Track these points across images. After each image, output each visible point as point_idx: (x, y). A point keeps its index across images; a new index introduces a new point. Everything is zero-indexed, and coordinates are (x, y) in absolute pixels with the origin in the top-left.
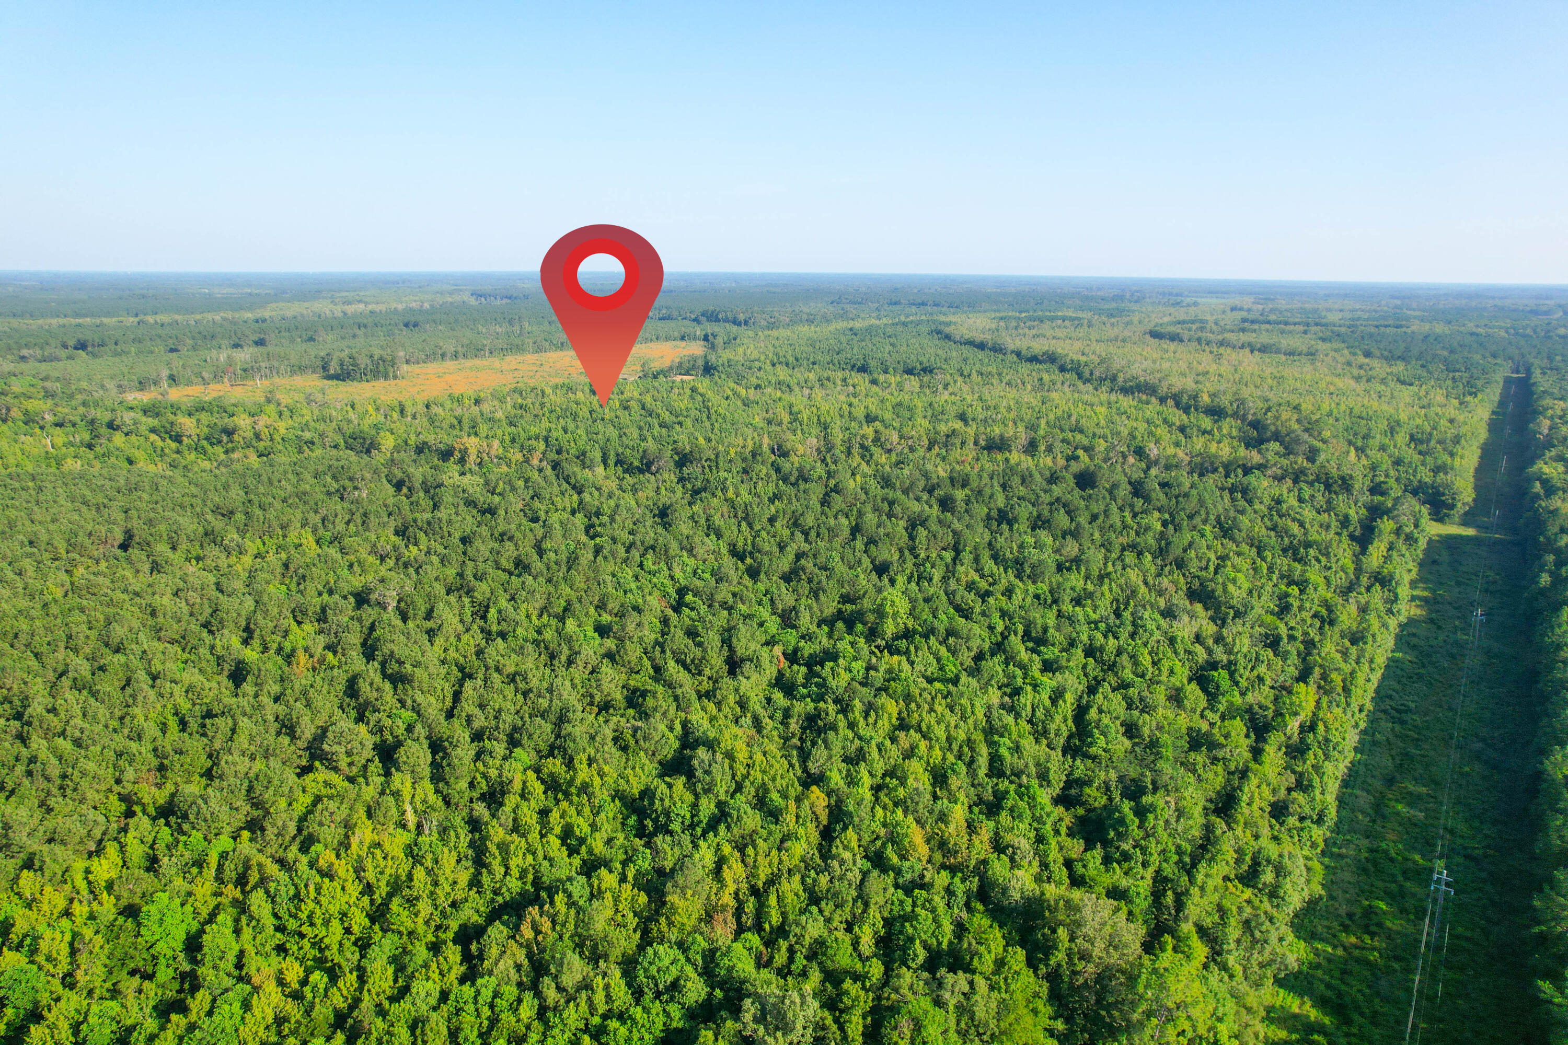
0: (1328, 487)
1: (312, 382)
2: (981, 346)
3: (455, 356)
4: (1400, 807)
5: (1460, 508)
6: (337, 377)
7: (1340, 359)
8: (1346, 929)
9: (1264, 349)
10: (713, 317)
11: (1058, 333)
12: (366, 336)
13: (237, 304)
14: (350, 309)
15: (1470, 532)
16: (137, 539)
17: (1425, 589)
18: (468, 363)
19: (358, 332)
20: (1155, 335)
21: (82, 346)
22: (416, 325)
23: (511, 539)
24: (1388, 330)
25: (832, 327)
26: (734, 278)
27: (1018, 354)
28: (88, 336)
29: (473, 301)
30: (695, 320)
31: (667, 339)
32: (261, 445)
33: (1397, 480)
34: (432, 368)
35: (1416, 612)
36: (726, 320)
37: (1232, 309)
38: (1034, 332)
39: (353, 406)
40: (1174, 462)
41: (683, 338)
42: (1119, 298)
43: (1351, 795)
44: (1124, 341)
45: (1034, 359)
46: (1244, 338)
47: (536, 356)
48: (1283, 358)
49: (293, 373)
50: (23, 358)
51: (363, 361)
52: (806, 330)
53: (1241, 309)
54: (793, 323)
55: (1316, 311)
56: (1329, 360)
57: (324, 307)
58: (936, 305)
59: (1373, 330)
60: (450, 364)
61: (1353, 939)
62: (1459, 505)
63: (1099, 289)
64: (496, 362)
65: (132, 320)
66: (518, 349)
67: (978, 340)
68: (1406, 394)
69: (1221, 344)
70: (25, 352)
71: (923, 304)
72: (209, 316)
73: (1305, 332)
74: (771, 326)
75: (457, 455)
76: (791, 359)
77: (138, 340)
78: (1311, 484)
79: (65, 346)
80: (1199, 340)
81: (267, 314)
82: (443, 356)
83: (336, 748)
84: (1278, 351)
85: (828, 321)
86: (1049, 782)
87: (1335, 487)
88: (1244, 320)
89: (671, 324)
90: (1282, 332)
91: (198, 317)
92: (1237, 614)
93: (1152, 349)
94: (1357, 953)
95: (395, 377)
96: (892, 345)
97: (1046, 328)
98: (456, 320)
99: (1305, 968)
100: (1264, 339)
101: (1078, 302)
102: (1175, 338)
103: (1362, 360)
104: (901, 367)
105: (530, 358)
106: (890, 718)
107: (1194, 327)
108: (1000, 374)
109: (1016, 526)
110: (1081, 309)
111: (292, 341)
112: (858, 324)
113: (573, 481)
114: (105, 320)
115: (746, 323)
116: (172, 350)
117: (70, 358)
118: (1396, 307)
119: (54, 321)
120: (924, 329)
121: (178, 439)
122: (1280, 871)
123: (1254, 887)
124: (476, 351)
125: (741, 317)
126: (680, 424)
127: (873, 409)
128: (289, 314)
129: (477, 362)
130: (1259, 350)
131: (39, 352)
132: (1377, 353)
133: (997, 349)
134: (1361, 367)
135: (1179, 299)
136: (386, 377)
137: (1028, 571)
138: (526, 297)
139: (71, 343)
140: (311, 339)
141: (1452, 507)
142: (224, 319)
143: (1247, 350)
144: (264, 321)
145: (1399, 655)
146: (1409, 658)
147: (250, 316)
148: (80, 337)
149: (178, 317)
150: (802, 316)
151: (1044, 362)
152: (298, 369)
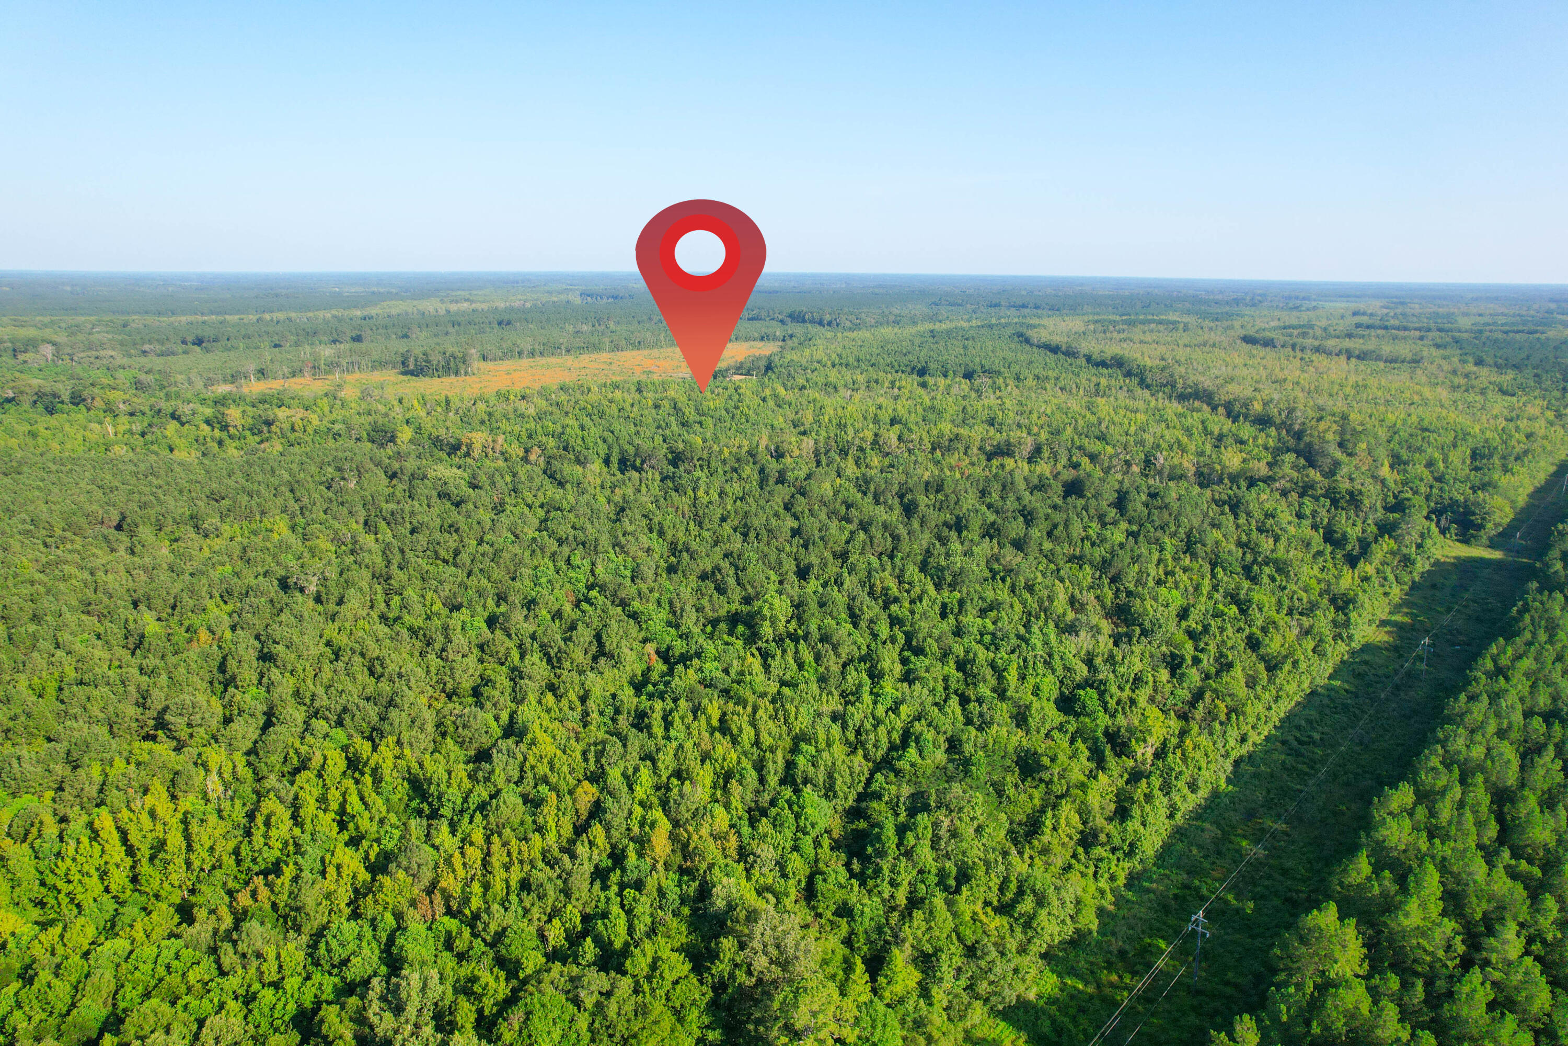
0: (1335, 502)
1: (390, 377)
2: (1055, 350)
3: (532, 354)
4: (1244, 843)
5: (1490, 529)
6: (412, 373)
7: (1446, 367)
8: (1110, 966)
9: (1362, 356)
10: (797, 318)
11: (1148, 337)
12: (458, 333)
13: (354, 302)
14: (454, 307)
15: (1497, 555)
16: (129, 520)
17: (1406, 614)
18: (542, 361)
19: (451, 330)
20: (1248, 340)
21: (199, 342)
22: (509, 323)
23: (457, 531)
24: (1518, 336)
25: (913, 330)
26: (847, 279)
27: (1089, 359)
28: (208, 332)
29: (578, 301)
30: (782, 322)
31: (747, 339)
32: (292, 437)
33: (1428, 498)
34: (507, 365)
35: (1381, 637)
36: (812, 321)
37: (1355, 314)
38: (1122, 336)
39: (400, 401)
40: (1179, 472)
41: (762, 339)
42: (1237, 301)
43: (1197, 828)
44: (1214, 345)
45: (1103, 364)
46: (1347, 343)
47: (611, 355)
48: (1381, 365)
49: (374, 368)
50: (144, 353)
51: (436, 359)
52: (887, 332)
53: (1364, 314)
54: (879, 324)
55: (1449, 315)
56: (1433, 368)
57: (431, 306)
58: (1037, 307)
59: (1500, 336)
60: (525, 362)
61: (1114, 977)
62: (1489, 525)
63: (1221, 292)
64: (569, 360)
65: (253, 318)
66: (594, 347)
67: (1054, 344)
68: (1499, 405)
69: (1317, 350)
70: (147, 347)
71: (1024, 306)
72: (320, 314)
73: (1421, 338)
74: (856, 327)
75: (464, 448)
76: (851, 360)
77: (247, 337)
78: (1316, 499)
79: (184, 342)
80: (1293, 347)
81: (373, 311)
82: (520, 354)
83: (179, 720)
84: (1378, 358)
85: (915, 323)
86: (835, 793)
87: (1343, 503)
88: (1358, 326)
89: (757, 324)
90: (1395, 338)
91: (310, 314)
92: (1144, 633)
93: (1239, 356)
94: (1108, 991)
95: (466, 374)
96: (965, 347)
97: (1137, 333)
98: (548, 320)
99: (1041, 1003)
100: (1371, 345)
101: (1187, 305)
102: (1268, 343)
103: (1470, 367)
104: (962, 370)
105: (605, 356)
106: (709, 719)
107: (1296, 332)
108: (1057, 379)
109: (965, 533)
110: (1188, 313)
111: (388, 337)
112: (939, 327)
113: (558, 476)
114: (228, 317)
115: (829, 324)
116: (276, 346)
117: (185, 352)
118: (1549, 312)
119: (183, 319)
120: (1009, 331)
121: (225, 428)
122: (1041, 901)
123: (1011, 916)
124: (554, 349)
125: (827, 318)
126: (700, 423)
127: (902, 412)
128: (394, 312)
129: (553, 360)
130: (1358, 357)
131: (158, 348)
132: (1490, 360)
133: (1070, 353)
134: (1466, 376)
135: (1298, 303)
136: (457, 373)
137: (949, 579)
138: (631, 297)
139: (190, 339)
140: (406, 336)
141: (1480, 527)
142: (334, 317)
143: (1343, 358)
144: (371, 318)
145: (1337, 683)
146: (1346, 686)
147: (359, 313)
148: (199, 332)
149: (293, 315)
150: (892, 318)
151: (1111, 366)
152: (377, 365)
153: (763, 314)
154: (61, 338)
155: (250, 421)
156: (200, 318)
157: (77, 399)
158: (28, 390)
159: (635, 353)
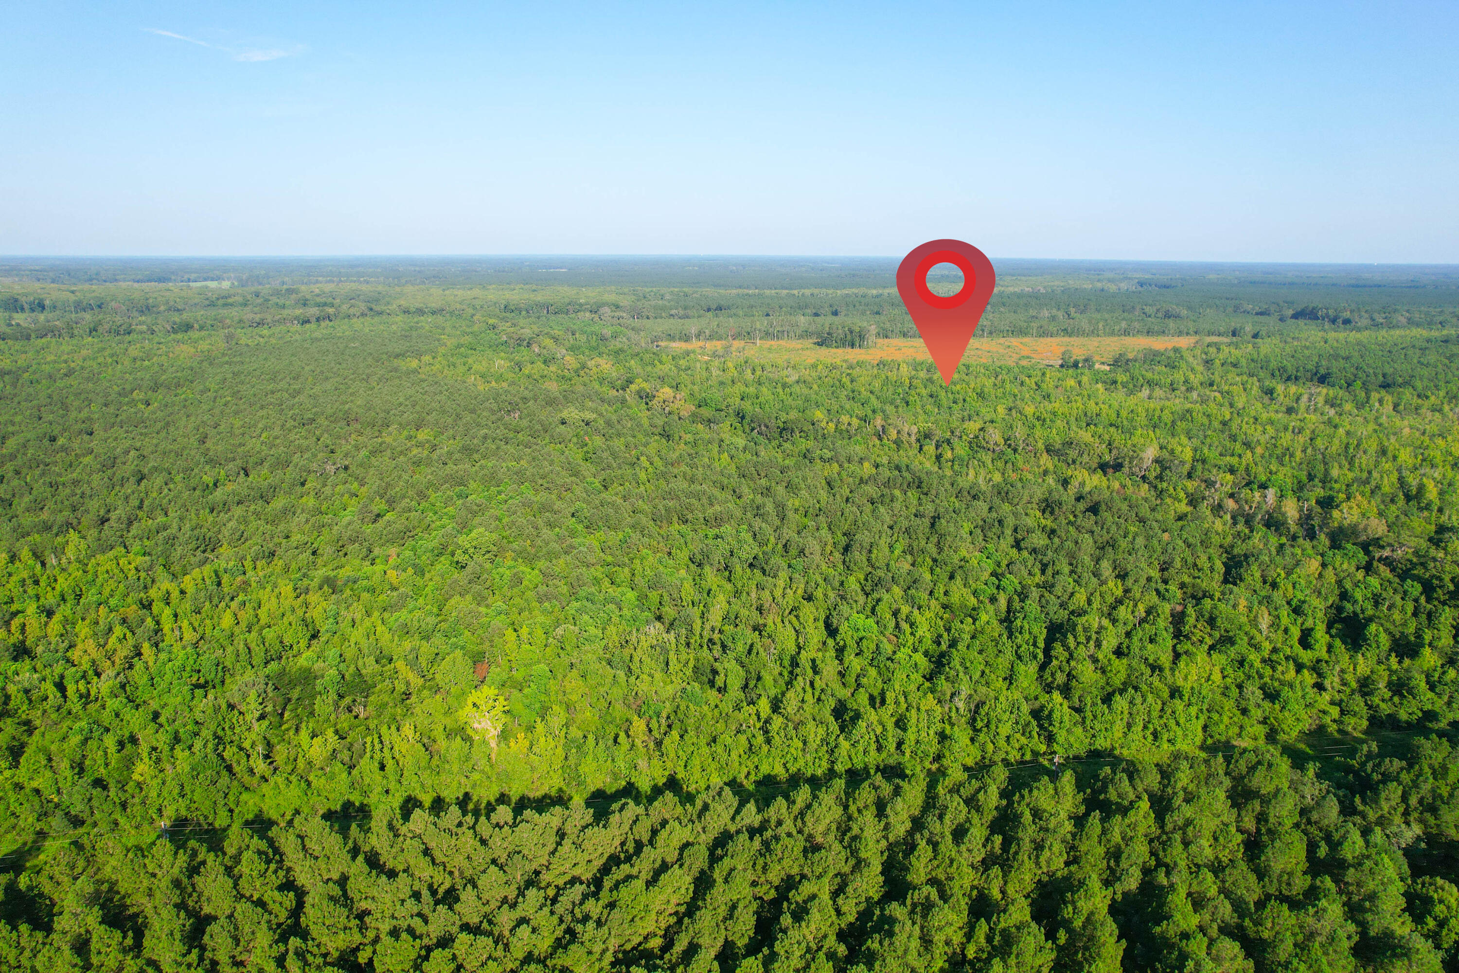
1: (805, 343)
49: (801, 337)
70: (673, 312)
95: (860, 347)
131: (682, 312)
136: (853, 346)
140: (878, 313)
147: (874, 292)
148: (730, 302)
152: (805, 334)
153: (1279, 308)
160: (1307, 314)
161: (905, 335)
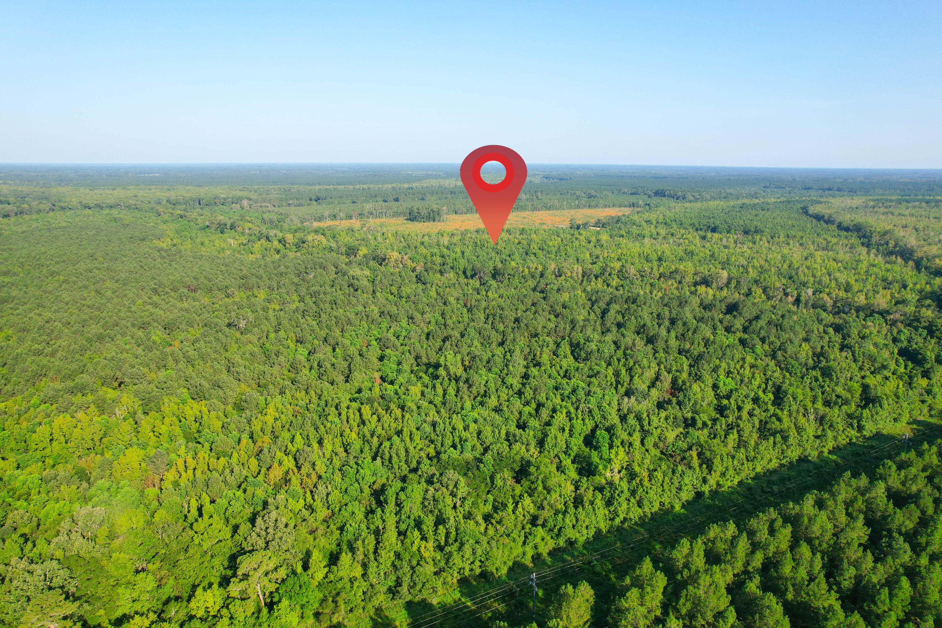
1: (401, 220)
6: (411, 219)
21: (318, 199)
27: (840, 225)
28: (325, 195)
29: (538, 181)
40: (821, 303)
41: (630, 206)
45: (847, 229)
49: (393, 216)
54: (713, 199)
61: (495, 604)
65: (351, 187)
67: (821, 214)
70: (291, 202)
72: (386, 186)
79: (311, 199)
81: (414, 185)
91: (381, 186)
95: (439, 221)
115: (678, 198)
116: (354, 202)
119: (317, 187)
120: (800, 205)
128: (425, 185)
131: (297, 202)
133: (830, 221)
136: (434, 221)
139: (314, 198)
140: (423, 199)
142: (392, 187)
146: (839, 460)
147: (406, 186)
148: (319, 195)
149: (372, 186)
150: (723, 195)
151: (851, 231)
152: (396, 214)
153: (640, 190)
154: (254, 196)
155: (297, 241)
156: (325, 187)
157: (233, 227)
158: (215, 222)
159: (547, 212)
160: (660, 194)
161: (456, 213)
